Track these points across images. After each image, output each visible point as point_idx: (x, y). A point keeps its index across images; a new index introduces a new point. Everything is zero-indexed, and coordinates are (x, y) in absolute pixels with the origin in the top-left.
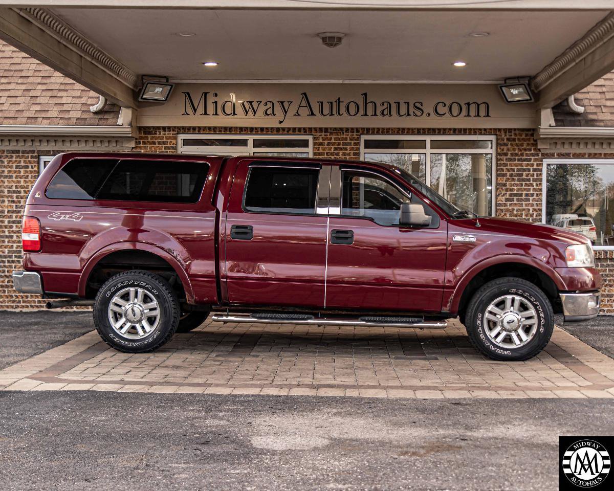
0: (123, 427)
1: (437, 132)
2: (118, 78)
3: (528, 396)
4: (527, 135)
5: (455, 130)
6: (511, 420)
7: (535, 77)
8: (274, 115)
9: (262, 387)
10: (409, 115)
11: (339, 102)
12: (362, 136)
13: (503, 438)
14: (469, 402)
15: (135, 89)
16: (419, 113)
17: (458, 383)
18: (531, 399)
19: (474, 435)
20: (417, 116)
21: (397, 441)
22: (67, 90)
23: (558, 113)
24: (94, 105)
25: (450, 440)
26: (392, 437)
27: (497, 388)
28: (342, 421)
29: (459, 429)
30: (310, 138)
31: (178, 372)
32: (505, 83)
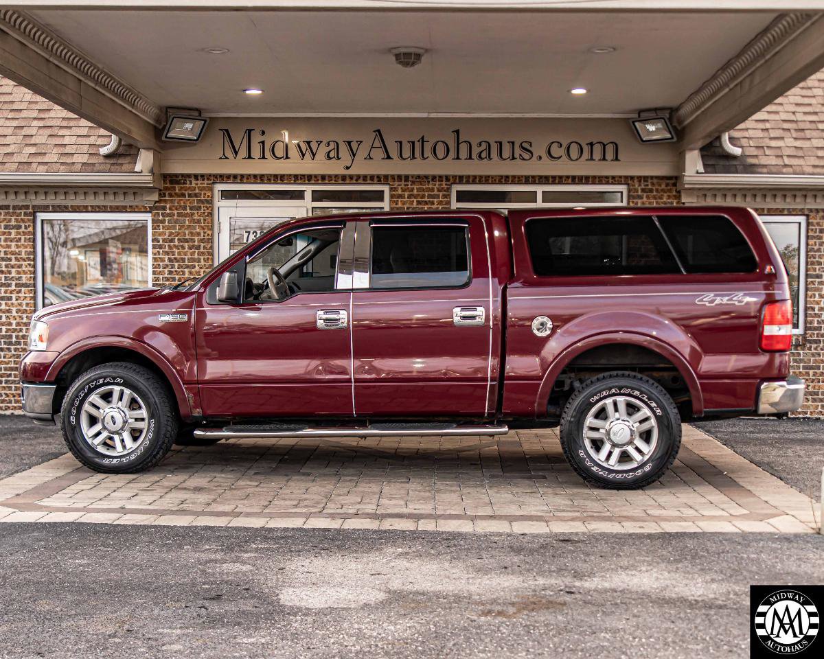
0: (109, 574)
1: (551, 180)
2: (133, 111)
3: (663, 529)
4: (667, 185)
5: (574, 178)
6: (636, 564)
7: (677, 109)
8: (339, 159)
9: (308, 516)
10: (514, 158)
11: (423, 142)
12: (453, 186)
13: (624, 590)
14: (582, 538)
15: (157, 126)
16: (526, 156)
17: (571, 511)
18: (665, 533)
19: (585, 586)
20: (524, 159)
21: (478, 594)
22: (70, 127)
23: (708, 155)
24: (106, 145)
25: (551, 593)
26: (473, 588)
27: (622, 518)
28: (408, 565)
29: (566, 577)
30: (386, 189)
31: (199, 496)
32: (639, 116)
